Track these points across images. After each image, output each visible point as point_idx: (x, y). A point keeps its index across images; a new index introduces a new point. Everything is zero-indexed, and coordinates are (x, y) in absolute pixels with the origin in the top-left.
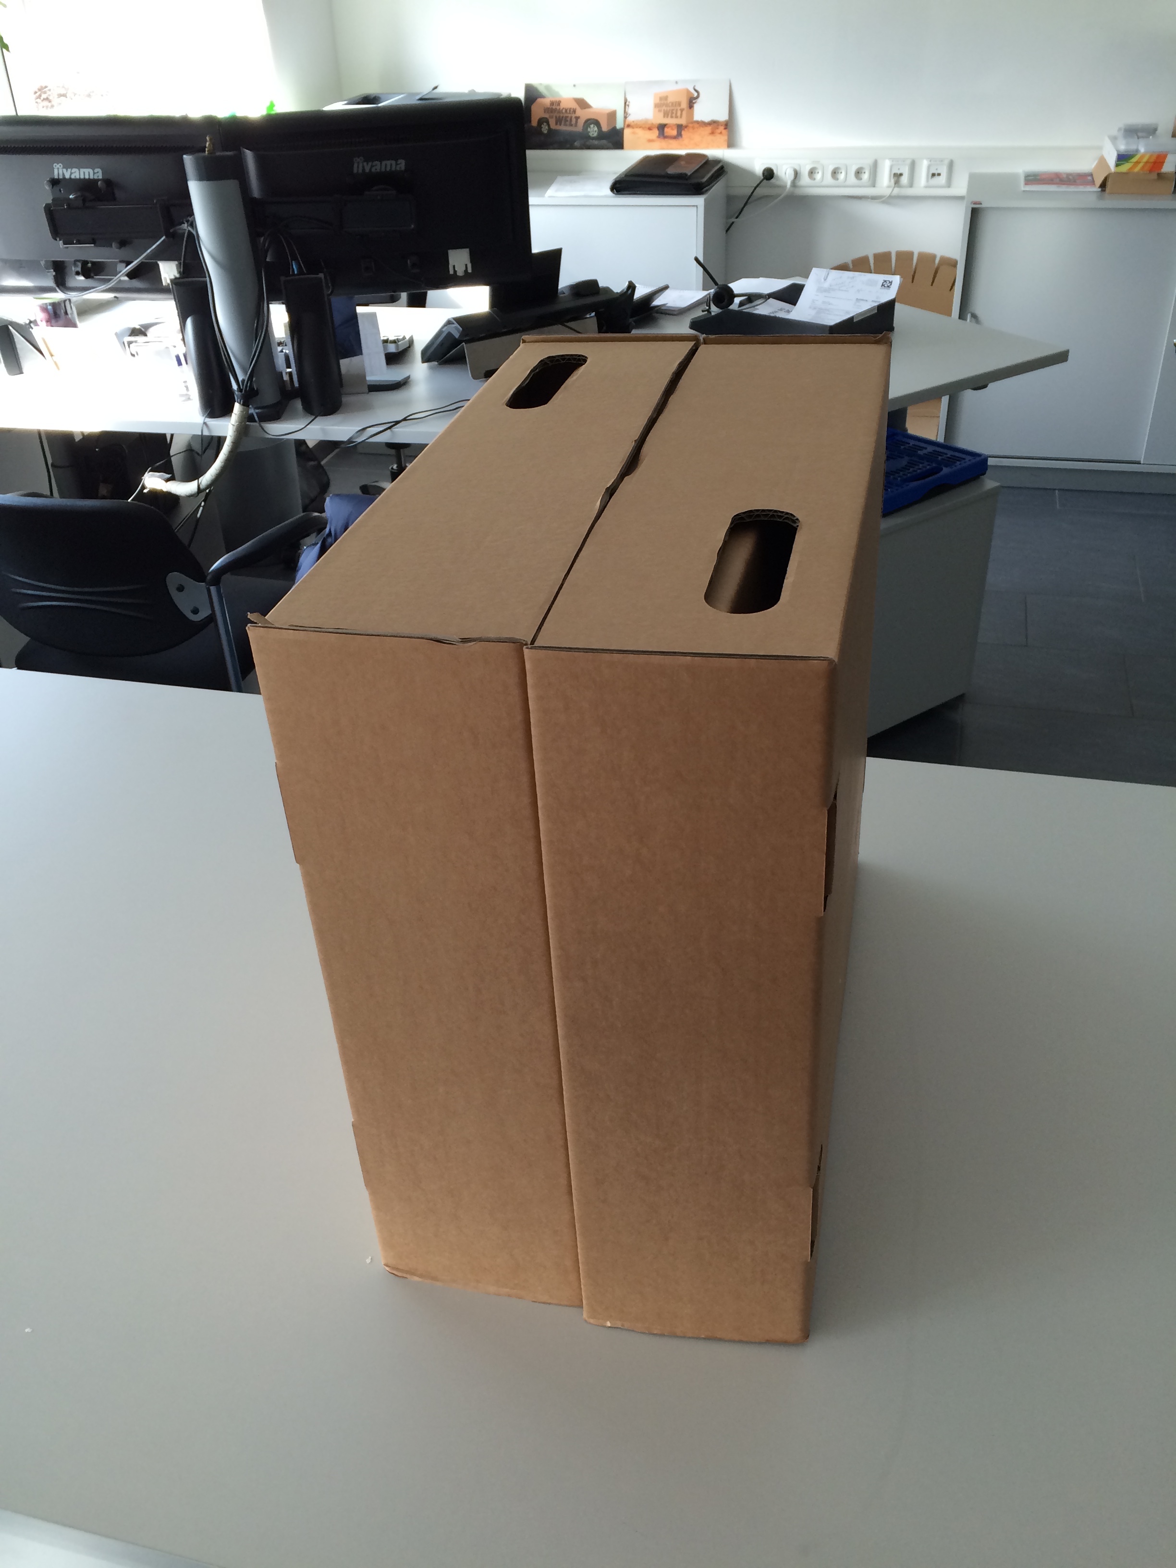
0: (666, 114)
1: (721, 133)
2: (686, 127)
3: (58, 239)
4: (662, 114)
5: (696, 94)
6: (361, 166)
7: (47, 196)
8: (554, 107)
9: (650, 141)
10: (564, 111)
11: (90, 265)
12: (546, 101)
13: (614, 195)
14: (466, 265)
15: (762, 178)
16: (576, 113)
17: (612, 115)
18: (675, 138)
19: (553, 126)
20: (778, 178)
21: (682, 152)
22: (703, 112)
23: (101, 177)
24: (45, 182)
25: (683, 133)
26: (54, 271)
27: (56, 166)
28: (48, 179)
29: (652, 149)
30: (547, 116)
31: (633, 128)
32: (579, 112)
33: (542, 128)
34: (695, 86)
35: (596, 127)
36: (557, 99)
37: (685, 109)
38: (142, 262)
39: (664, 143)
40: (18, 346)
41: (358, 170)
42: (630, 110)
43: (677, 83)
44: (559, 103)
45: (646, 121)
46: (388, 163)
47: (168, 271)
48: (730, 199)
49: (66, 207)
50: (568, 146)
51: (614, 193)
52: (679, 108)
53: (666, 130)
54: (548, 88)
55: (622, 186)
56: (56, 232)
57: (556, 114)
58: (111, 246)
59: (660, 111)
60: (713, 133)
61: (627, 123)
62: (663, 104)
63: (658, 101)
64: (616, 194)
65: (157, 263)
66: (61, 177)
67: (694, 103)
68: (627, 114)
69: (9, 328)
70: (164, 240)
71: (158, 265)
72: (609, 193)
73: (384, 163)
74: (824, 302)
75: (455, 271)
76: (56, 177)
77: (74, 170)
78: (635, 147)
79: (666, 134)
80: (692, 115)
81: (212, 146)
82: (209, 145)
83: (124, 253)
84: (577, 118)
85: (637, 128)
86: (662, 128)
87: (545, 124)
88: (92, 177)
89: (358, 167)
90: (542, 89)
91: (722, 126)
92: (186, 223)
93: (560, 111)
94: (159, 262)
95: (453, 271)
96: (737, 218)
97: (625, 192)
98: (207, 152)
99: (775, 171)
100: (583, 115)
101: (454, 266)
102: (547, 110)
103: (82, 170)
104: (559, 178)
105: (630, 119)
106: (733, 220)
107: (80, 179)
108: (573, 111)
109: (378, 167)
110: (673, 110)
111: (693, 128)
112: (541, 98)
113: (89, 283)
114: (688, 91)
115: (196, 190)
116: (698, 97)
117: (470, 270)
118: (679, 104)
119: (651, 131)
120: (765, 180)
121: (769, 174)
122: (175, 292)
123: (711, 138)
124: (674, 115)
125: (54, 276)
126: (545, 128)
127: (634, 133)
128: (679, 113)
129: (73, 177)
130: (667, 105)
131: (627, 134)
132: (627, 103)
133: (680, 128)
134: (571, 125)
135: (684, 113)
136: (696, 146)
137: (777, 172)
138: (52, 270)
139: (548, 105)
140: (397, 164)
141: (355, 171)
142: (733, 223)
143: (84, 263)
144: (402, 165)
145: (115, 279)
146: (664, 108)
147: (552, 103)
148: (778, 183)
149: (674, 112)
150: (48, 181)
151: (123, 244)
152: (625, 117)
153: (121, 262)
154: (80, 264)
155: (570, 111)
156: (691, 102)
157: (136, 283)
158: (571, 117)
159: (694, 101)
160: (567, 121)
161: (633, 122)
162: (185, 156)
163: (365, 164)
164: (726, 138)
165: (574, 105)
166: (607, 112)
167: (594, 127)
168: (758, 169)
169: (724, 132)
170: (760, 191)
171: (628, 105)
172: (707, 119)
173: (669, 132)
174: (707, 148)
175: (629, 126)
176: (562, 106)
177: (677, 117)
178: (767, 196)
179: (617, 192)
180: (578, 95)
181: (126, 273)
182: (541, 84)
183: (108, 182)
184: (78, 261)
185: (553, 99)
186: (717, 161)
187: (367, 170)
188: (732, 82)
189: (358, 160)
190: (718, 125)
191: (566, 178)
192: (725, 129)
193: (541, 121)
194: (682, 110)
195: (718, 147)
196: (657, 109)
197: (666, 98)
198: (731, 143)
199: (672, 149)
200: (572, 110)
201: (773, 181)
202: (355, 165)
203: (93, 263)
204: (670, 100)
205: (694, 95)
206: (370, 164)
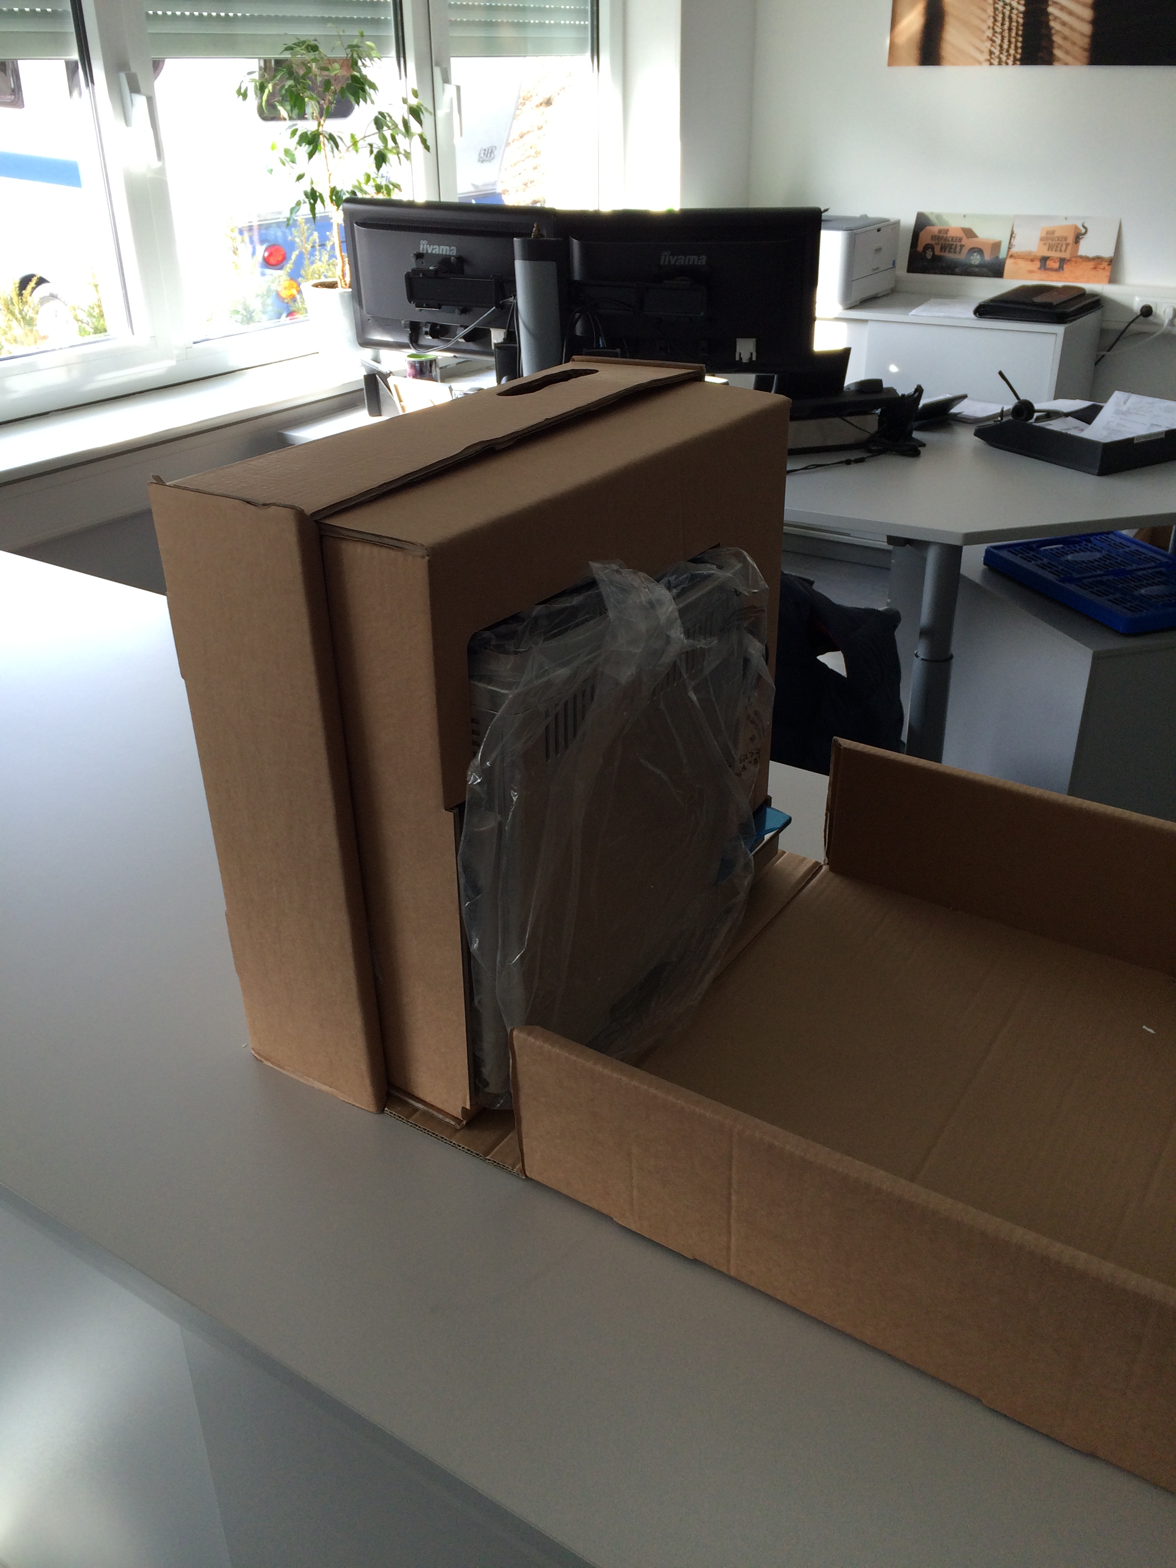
0: (1050, 248)
1: (1104, 269)
2: (1069, 261)
3: (412, 303)
4: (1046, 247)
5: (1083, 231)
6: (667, 259)
7: (411, 264)
8: (941, 235)
9: (1030, 272)
10: (950, 239)
11: (438, 327)
12: (935, 230)
13: (976, 318)
14: (752, 354)
15: (1139, 313)
16: (962, 241)
17: (997, 246)
18: (1056, 270)
19: (937, 252)
20: (1156, 316)
21: (1060, 284)
22: (1086, 248)
23: (455, 254)
24: (412, 255)
25: (1065, 266)
26: (411, 330)
27: (422, 242)
28: (415, 253)
29: (1031, 279)
30: (933, 243)
31: (1015, 258)
32: (965, 241)
33: (927, 253)
34: (1084, 223)
35: (979, 255)
36: (945, 227)
37: (1071, 244)
38: (475, 328)
39: (1044, 274)
40: (381, 392)
41: (664, 263)
42: (1014, 242)
43: (1066, 218)
44: (947, 231)
45: (1030, 253)
46: (692, 257)
47: (497, 336)
48: (1103, 332)
49: (421, 276)
50: (949, 272)
51: (976, 316)
52: (1064, 243)
53: (1048, 262)
54: (938, 217)
55: (985, 311)
56: (411, 297)
57: (942, 241)
58: (454, 312)
59: (1044, 244)
60: (1095, 268)
61: (1010, 253)
62: (1050, 238)
63: (1044, 235)
64: (978, 317)
65: (489, 329)
66: (425, 252)
67: (1080, 239)
68: (1012, 245)
69: (376, 377)
70: (494, 309)
71: (490, 332)
72: (973, 316)
73: (688, 257)
74: (1118, 424)
75: (741, 359)
76: (421, 252)
77: (436, 246)
78: (1014, 277)
79: (1048, 266)
80: (1077, 250)
81: (537, 232)
82: (535, 230)
83: (464, 318)
84: (962, 246)
85: (1019, 258)
86: (1044, 260)
87: (930, 250)
88: (448, 253)
89: (665, 260)
90: (933, 218)
91: (1106, 262)
92: (513, 297)
93: (946, 239)
94: (491, 329)
95: (739, 357)
96: (1109, 351)
97: (987, 316)
98: (532, 237)
99: (1154, 309)
100: (968, 243)
101: (740, 354)
102: (934, 237)
103: (441, 247)
104: (932, 300)
105: (1014, 250)
106: (1104, 353)
107: (442, 255)
108: (960, 239)
109: (682, 260)
110: (1058, 244)
111: (1076, 262)
112: (930, 226)
113: (435, 342)
114: (1076, 227)
115: (520, 267)
116: (1086, 233)
117: (754, 359)
118: (1066, 239)
119: (1033, 262)
120: (1141, 317)
121: (1147, 311)
122: (496, 356)
123: (1093, 272)
124: (1059, 249)
125: (410, 334)
126: (929, 255)
127: (1015, 263)
128: (1064, 248)
129: (434, 252)
130: (1053, 239)
131: (1009, 265)
132: (1013, 235)
133: (1062, 261)
134: (955, 252)
135: (1069, 248)
136: (1077, 279)
137: (1156, 310)
138: (409, 329)
139: (936, 233)
140: (699, 260)
141: (662, 262)
142: (1103, 356)
143: (434, 326)
144: (704, 260)
145: (453, 341)
146: (1050, 242)
147: (940, 231)
148: (1155, 321)
149: (1059, 246)
150: (415, 254)
151: (464, 311)
152: (1009, 248)
153: (461, 326)
154: (429, 325)
155: (954, 239)
156: (1078, 238)
157: (472, 346)
158: (956, 246)
159: (1081, 237)
160: (952, 248)
161: (1017, 253)
162: (515, 239)
163: (671, 257)
164: (1109, 274)
165: (961, 234)
166: (993, 242)
167: (977, 255)
168: (1137, 304)
169: (1108, 268)
170: (1133, 327)
171: (1014, 237)
172: (1091, 254)
173: (1050, 264)
174: (1088, 282)
175: (1011, 256)
176: (950, 234)
177: (1061, 251)
178: (1145, 333)
179: (979, 315)
180: (966, 225)
181: (462, 336)
182: (933, 213)
183: (460, 259)
184: (429, 323)
185: (940, 227)
186: (1093, 295)
187: (672, 263)
188: (1123, 222)
189: (666, 253)
190: (1102, 261)
191: (939, 300)
192: (1109, 265)
193: (927, 247)
194: (1067, 245)
195: (1099, 282)
196: (1042, 243)
197: (1053, 232)
198: (1113, 279)
199: (1052, 281)
200: (958, 238)
201: (1151, 318)
202: (663, 258)
203: (441, 326)
204: (1056, 234)
205: (1081, 231)
206: (676, 257)
